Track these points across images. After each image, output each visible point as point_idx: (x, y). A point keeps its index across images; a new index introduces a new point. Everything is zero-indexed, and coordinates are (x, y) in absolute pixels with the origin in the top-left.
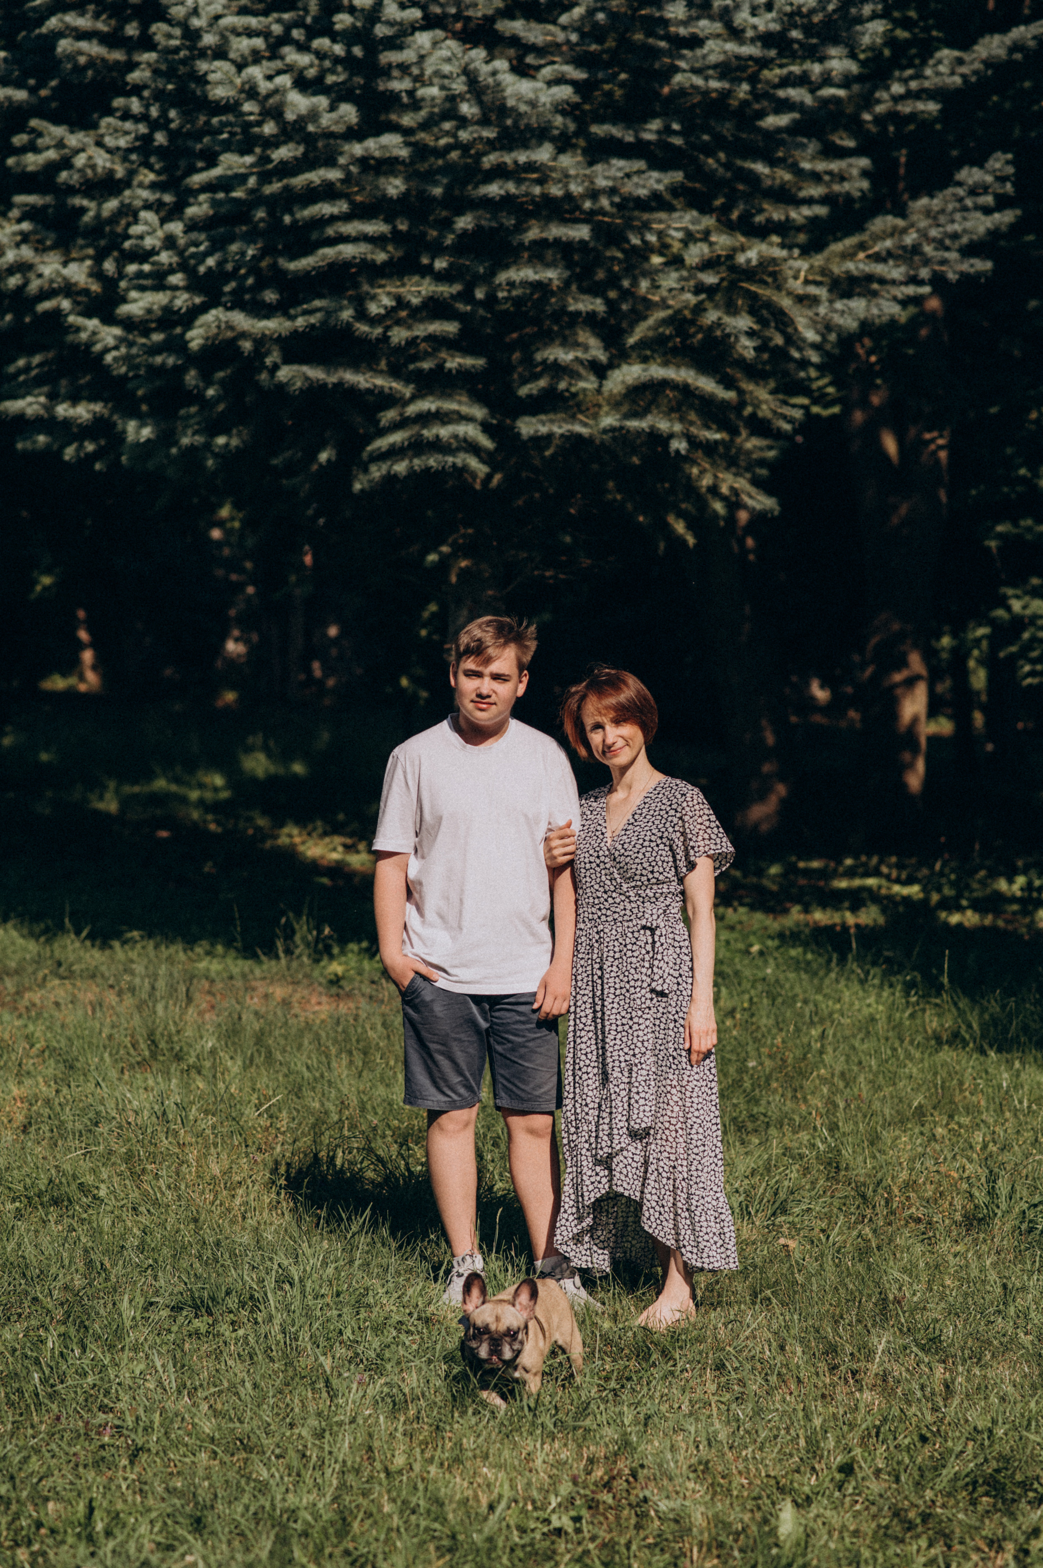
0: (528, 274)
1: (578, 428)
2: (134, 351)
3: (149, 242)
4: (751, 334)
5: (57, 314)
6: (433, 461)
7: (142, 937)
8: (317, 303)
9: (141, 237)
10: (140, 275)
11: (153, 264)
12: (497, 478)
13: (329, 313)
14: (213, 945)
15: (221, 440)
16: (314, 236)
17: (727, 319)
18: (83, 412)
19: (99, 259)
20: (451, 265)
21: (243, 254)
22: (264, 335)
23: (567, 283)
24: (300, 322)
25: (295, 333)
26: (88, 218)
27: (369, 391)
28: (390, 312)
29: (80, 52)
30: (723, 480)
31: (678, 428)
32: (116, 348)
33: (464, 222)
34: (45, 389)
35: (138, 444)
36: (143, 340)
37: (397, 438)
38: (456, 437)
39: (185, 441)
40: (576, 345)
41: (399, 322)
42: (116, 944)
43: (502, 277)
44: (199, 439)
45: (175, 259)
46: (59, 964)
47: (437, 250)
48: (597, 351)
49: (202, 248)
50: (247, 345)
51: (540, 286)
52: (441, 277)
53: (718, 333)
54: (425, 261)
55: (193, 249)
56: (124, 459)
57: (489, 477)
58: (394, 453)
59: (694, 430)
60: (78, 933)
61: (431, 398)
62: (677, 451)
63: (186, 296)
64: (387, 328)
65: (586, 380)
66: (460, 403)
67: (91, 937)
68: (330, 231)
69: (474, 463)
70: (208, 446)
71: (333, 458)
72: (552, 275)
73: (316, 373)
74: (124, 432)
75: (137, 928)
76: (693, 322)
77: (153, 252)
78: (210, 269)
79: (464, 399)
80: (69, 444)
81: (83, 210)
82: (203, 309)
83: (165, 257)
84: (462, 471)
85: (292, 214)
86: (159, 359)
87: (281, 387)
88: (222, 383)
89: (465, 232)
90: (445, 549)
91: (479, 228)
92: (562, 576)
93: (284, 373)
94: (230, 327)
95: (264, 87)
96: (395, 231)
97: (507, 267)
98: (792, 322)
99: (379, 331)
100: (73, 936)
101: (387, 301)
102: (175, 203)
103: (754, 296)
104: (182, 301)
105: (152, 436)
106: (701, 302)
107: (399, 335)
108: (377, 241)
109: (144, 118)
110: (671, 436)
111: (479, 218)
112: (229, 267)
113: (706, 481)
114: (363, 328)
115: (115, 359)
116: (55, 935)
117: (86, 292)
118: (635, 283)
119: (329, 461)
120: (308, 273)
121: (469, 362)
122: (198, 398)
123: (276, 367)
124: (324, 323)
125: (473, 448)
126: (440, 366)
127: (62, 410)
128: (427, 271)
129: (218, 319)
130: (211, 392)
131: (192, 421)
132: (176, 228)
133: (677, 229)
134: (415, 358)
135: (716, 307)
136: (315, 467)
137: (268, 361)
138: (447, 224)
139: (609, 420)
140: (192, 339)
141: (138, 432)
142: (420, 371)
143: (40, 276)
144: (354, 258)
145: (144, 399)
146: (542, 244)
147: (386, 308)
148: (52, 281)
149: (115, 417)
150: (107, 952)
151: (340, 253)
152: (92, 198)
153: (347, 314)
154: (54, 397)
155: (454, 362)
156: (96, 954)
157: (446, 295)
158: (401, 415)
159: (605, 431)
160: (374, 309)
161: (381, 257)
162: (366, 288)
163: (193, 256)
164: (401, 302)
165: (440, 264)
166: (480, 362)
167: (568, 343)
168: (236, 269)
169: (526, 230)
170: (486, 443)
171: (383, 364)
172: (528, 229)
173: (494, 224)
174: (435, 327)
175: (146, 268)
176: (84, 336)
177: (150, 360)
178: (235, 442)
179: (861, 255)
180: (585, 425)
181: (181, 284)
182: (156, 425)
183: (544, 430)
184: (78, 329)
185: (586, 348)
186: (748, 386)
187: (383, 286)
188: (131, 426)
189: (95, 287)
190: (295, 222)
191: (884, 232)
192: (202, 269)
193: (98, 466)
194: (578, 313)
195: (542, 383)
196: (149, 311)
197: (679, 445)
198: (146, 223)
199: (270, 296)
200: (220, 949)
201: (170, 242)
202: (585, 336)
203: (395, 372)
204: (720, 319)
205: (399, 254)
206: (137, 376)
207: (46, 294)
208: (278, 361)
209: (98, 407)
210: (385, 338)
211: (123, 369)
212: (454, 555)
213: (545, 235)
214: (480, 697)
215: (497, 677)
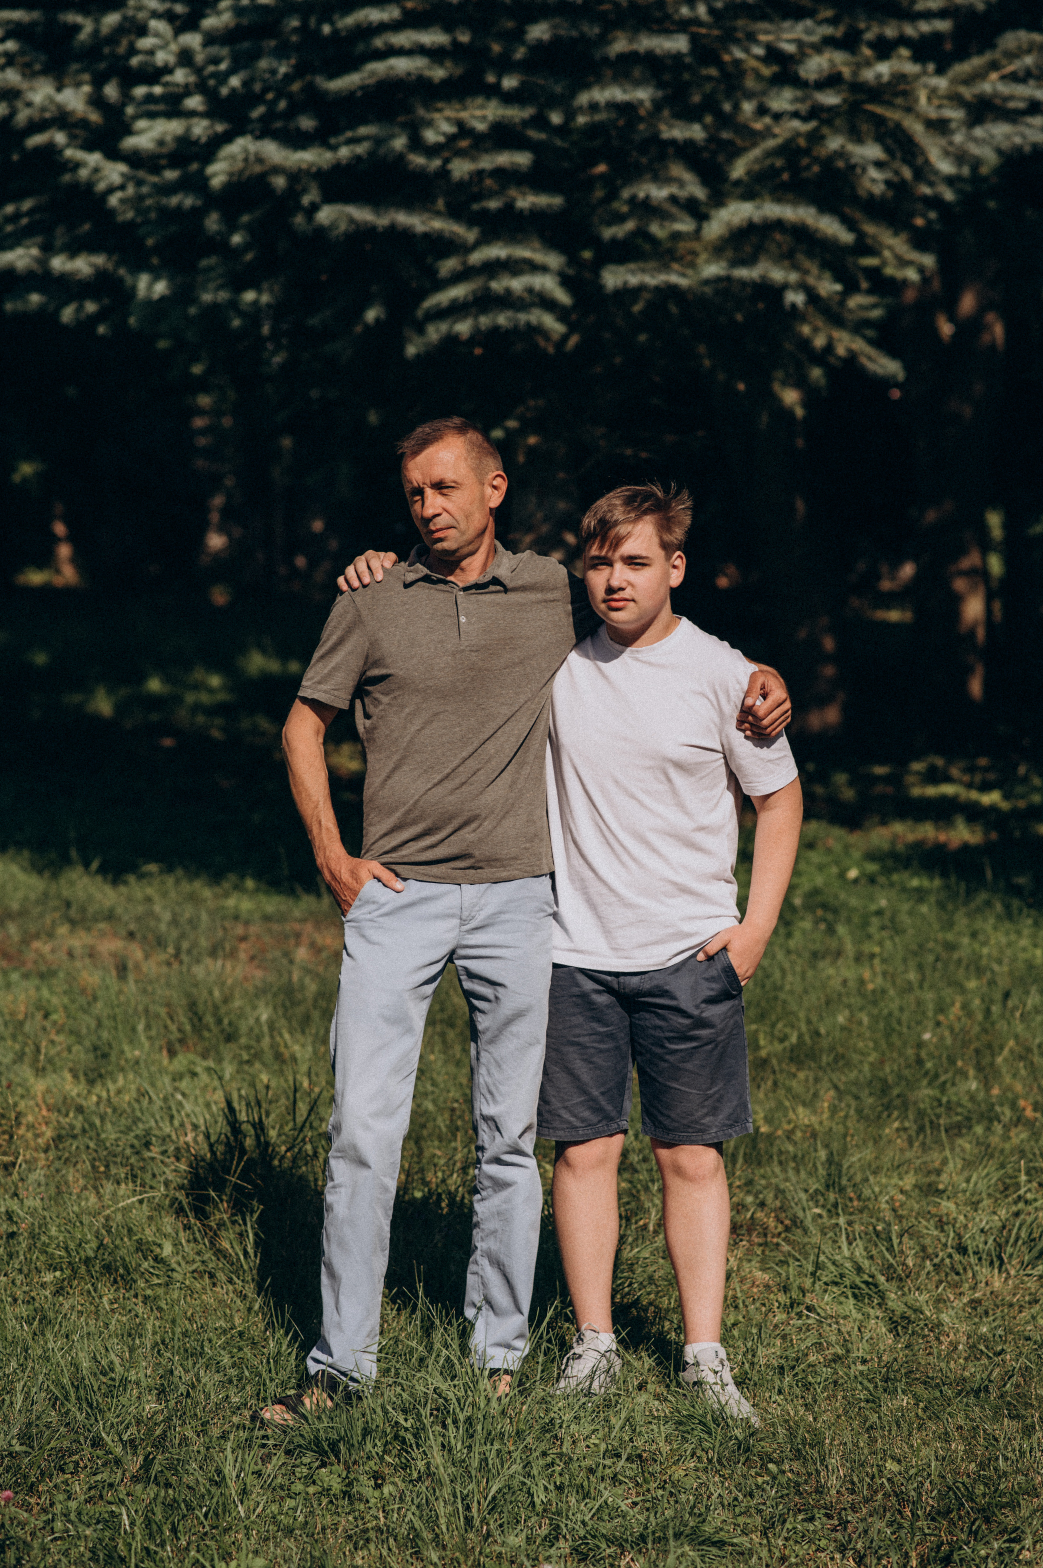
0: (616, 93)
1: (674, 279)
2: (145, 190)
3: (161, 58)
4: (879, 165)
5: (50, 149)
6: (502, 319)
7: (161, 872)
8: (363, 131)
9: (151, 52)
10: (150, 98)
11: (166, 85)
12: (574, 340)
13: (378, 141)
14: (242, 877)
15: (249, 296)
16: (360, 47)
17: (851, 148)
18: (83, 265)
19: (98, 82)
20: (523, 83)
21: (273, 72)
22: (300, 170)
23: (658, 106)
24: (344, 152)
25: (337, 167)
26: (84, 36)
27: (426, 236)
28: (451, 139)
30: (840, 340)
31: (792, 277)
32: (122, 187)
33: (538, 32)
34: (39, 239)
35: (149, 303)
36: (154, 179)
37: (458, 292)
38: (530, 290)
39: (207, 297)
40: (669, 180)
41: (461, 153)
42: (132, 879)
43: (583, 99)
44: (223, 296)
45: (192, 79)
46: (68, 904)
47: (505, 65)
48: (694, 187)
49: (223, 66)
50: (280, 182)
51: (627, 109)
52: (508, 98)
53: (841, 164)
54: (491, 79)
55: (211, 68)
56: (132, 321)
57: (565, 338)
58: (456, 310)
59: (811, 281)
60: (87, 865)
61: (500, 244)
62: (794, 306)
63: (205, 123)
64: (447, 161)
65: (682, 221)
66: (534, 250)
67: (103, 870)
68: (378, 42)
69: (549, 321)
70: (233, 304)
71: (383, 316)
72: (643, 95)
73: (363, 215)
74: (134, 288)
75: (156, 861)
76: (807, 152)
77: (168, 70)
78: (233, 90)
79: (537, 244)
80: (66, 303)
81: (77, 28)
82: (227, 138)
83: (180, 76)
84: (537, 330)
85: (332, 23)
86: (174, 200)
87: (321, 232)
88: (249, 228)
89: (540, 41)
90: (512, 424)
91: (556, 41)
92: (644, 455)
93: (325, 215)
94: (260, 160)
96: (455, 43)
97: (587, 86)
98: (923, 153)
99: (437, 163)
100: (80, 869)
101: (448, 128)
102: (189, 15)
103: (880, 121)
104: (200, 128)
105: (167, 292)
106: (816, 130)
107: (461, 168)
108: (435, 54)
110: (785, 286)
111: (554, 27)
112: (257, 87)
113: (819, 342)
114: (418, 160)
115: (122, 201)
116: (60, 868)
117: (84, 123)
118: (737, 107)
119: (377, 320)
120: (352, 93)
121: (543, 200)
122: (218, 245)
123: (314, 208)
124: (371, 154)
125: (547, 303)
126: (510, 206)
127: (58, 263)
128: (494, 92)
129: (246, 150)
130: (236, 239)
131: (213, 275)
132: (193, 40)
133: (789, 41)
134: (480, 196)
135: (836, 131)
136: (359, 329)
137: (306, 200)
138: (518, 35)
139: (713, 269)
140: (215, 175)
141: (150, 286)
142: (485, 212)
143: (29, 104)
144: (409, 74)
145: (157, 249)
146: (629, 59)
147: (444, 134)
148: (43, 109)
149: (122, 271)
150: (123, 889)
151: (391, 68)
152: (86, 13)
153: (399, 143)
154: (48, 249)
155: (526, 201)
156: (108, 889)
157: (517, 120)
158: (464, 263)
159: (707, 282)
160: (430, 136)
161: (439, 74)
162: (421, 112)
163: (213, 75)
164: (463, 130)
165: (509, 83)
166: (557, 201)
167: (660, 179)
168: (265, 90)
169: (610, 43)
170: (562, 297)
171: (440, 204)
172: (614, 40)
173: (574, 33)
174: (504, 159)
175: (158, 90)
176: (84, 173)
177: (164, 201)
178: (265, 298)
179: (994, 76)
180: (684, 275)
181: (201, 108)
182: (171, 279)
183: (634, 280)
184: (77, 165)
185: (681, 184)
186: (870, 229)
187: (439, 110)
188: (143, 281)
189: (94, 117)
190: (335, 32)
191: (1019, 48)
192: (224, 91)
193: (101, 330)
194: (673, 142)
195: (630, 225)
196: (161, 143)
197: (796, 298)
198: (157, 35)
199: (307, 123)
200: (250, 884)
201: (185, 57)
202: (677, 170)
203: (455, 212)
204: (843, 147)
205: (458, 71)
206: (147, 222)
207: (37, 126)
208: (318, 199)
209: (99, 260)
210: (444, 173)
211: (130, 215)
212: (523, 431)
213: (635, 47)
214: (610, 590)
215: (632, 561)
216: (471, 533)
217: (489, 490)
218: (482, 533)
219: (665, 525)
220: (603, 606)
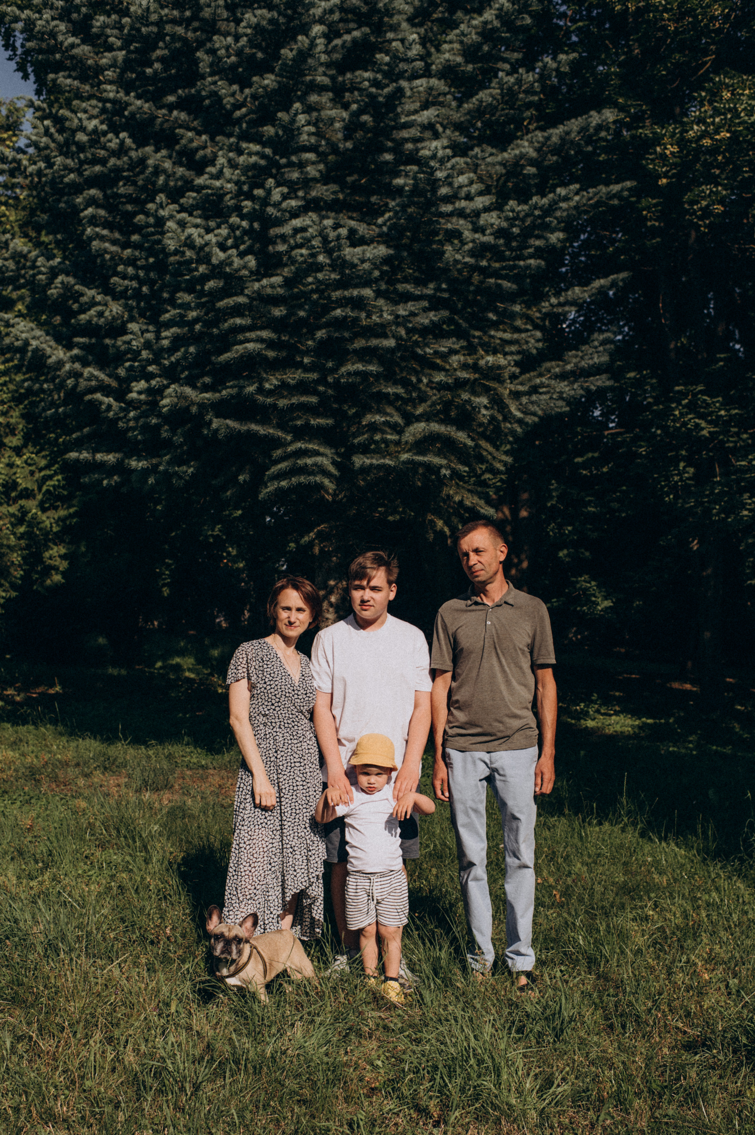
0: (358, 367)
1: (387, 461)
3: (135, 346)
4: (486, 408)
5: (95, 403)
6: (303, 480)
8: (232, 382)
9: (131, 342)
10: (132, 369)
11: (139, 361)
12: (342, 493)
13: (241, 388)
15: (183, 469)
16: (231, 339)
17: (473, 398)
18: (111, 458)
20: (313, 361)
22: (204, 403)
23: (380, 374)
24: (225, 393)
25: (221, 401)
27: (265, 436)
28: (278, 388)
29: (106, 251)
30: (467, 498)
31: (444, 462)
33: (320, 334)
34: (91, 445)
37: (282, 466)
38: (316, 465)
40: (386, 414)
41: (282, 395)
43: (343, 369)
44: (171, 469)
45: (151, 357)
47: (305, 352)
48: (397, 419)
50: (194, 409)
51: (364, 375)
52: (306, 369)
53: (468, 406)
54: (298, 359)
57: (336, 492)
58: (281, 475)
59: (453, 464)
61: (302, 441)
62: (445, 475)
63: (158, 379)
64: (275, 399)
65: (391, 434)
66: (319, 446)
68: (240, 336)
69: (327, 482)
70: (176, 474)
71: (247, 479)
72: (372, 368)
73: (234, 424)
74: (130, 464)
76: (452, 402)
77: (139, 354)
78: (171, 362)
80: (105, 477)
82: (168, 385)
83: (146, 356)
84: (320, 487)
85: (218, 327)
86: (148, 421)
87: (214, 434)
88: (183, 433)
89: (321, 340)
90: (312, 535)
91: (330, 338)
93: (216, 424)
94: (186, 398)
95: (199, 241)
96: (280, 339)
97: (346, 362)
98: (507, 406)
99: (270, 400)
101: (276, 383)
103: (487, 388)
104: (156, 383)
105: (145, 466)
107: (282, 403)
108: (268, 343)
109: (136, 277)
110: (441, 466)
111: (329, 332)
113: (457, 498)
114: (260, 398)
118: (420, 380)
119: (245, 481)
120: (228, 363)
121: (321, 421)
122: (168, 443)
123: (211, 421)
124: (238, 394)
125: (326, 473)
126: (307, 424)
127: (100, 457)
128: (300, 365)
129: (176, 391)
130: (175, 439)
132: (151, 335)
133: (445, 347)
134: (292, 418)
135: (466, 391)
136: (237, 485)
137: (207, 417)
138: (311, 335)
139: (405, 456)
140: (164, 406)
141: (137, 464)
142: (296, 426)
144: (255, 352)
146: (366, 350)
147: (274, 386)
149: (126, 459)
151: (246, 348)
153: (251, 389)
154: (95, 449)
155: (315, 421)
157: (310, 380)
158: (285, 452)
159: (404, 462)
160: (268, 386)
161: (271, 354)
162: (263, 373)
164: (284, 384)
165: (307, 361)
166: (330, 422)
167: (381, 412)
170: (332, 469)
171: (273, 421)
172: (357, 340)
173: (338, 336)
174: (304, 399)
175: (136, 364)
178: (191, 470)
180: (391, 460)
181: (157, 372)
183: (368, 462)
185: (390, 415)
186: (482, 443)
187: (272, 373)
188: (133, 462)
189: (114, 384)
190: (220, 332)
193: (121, 490)
194: (388, 395)
195: (366, 436)
197: (446, 472)
198: (134, 334)
199: (207, 380)
201: (148, 345)
202: (388, 408)
203: (281, 426)
204: (469, 398)
205: (281, 354)
208: (212, 416)
209: (118, 455)
210: (274, 405)
213: (369, 344)
214: (363, 602)
215: (374, 589)
216: (491, 573)
217: (499, 553)
218: (496, 573)
219: (389, 572)
220: (359, 608)
